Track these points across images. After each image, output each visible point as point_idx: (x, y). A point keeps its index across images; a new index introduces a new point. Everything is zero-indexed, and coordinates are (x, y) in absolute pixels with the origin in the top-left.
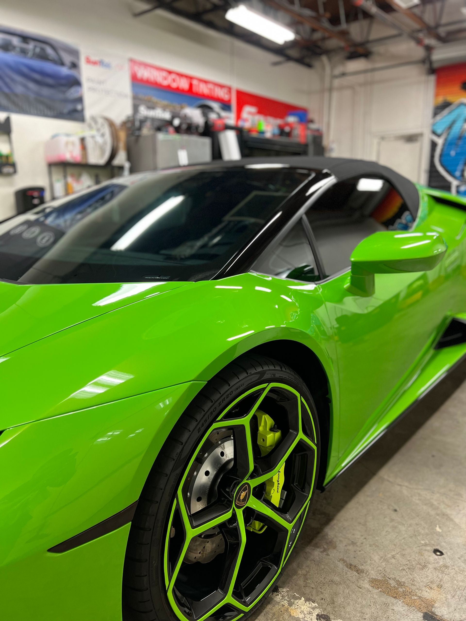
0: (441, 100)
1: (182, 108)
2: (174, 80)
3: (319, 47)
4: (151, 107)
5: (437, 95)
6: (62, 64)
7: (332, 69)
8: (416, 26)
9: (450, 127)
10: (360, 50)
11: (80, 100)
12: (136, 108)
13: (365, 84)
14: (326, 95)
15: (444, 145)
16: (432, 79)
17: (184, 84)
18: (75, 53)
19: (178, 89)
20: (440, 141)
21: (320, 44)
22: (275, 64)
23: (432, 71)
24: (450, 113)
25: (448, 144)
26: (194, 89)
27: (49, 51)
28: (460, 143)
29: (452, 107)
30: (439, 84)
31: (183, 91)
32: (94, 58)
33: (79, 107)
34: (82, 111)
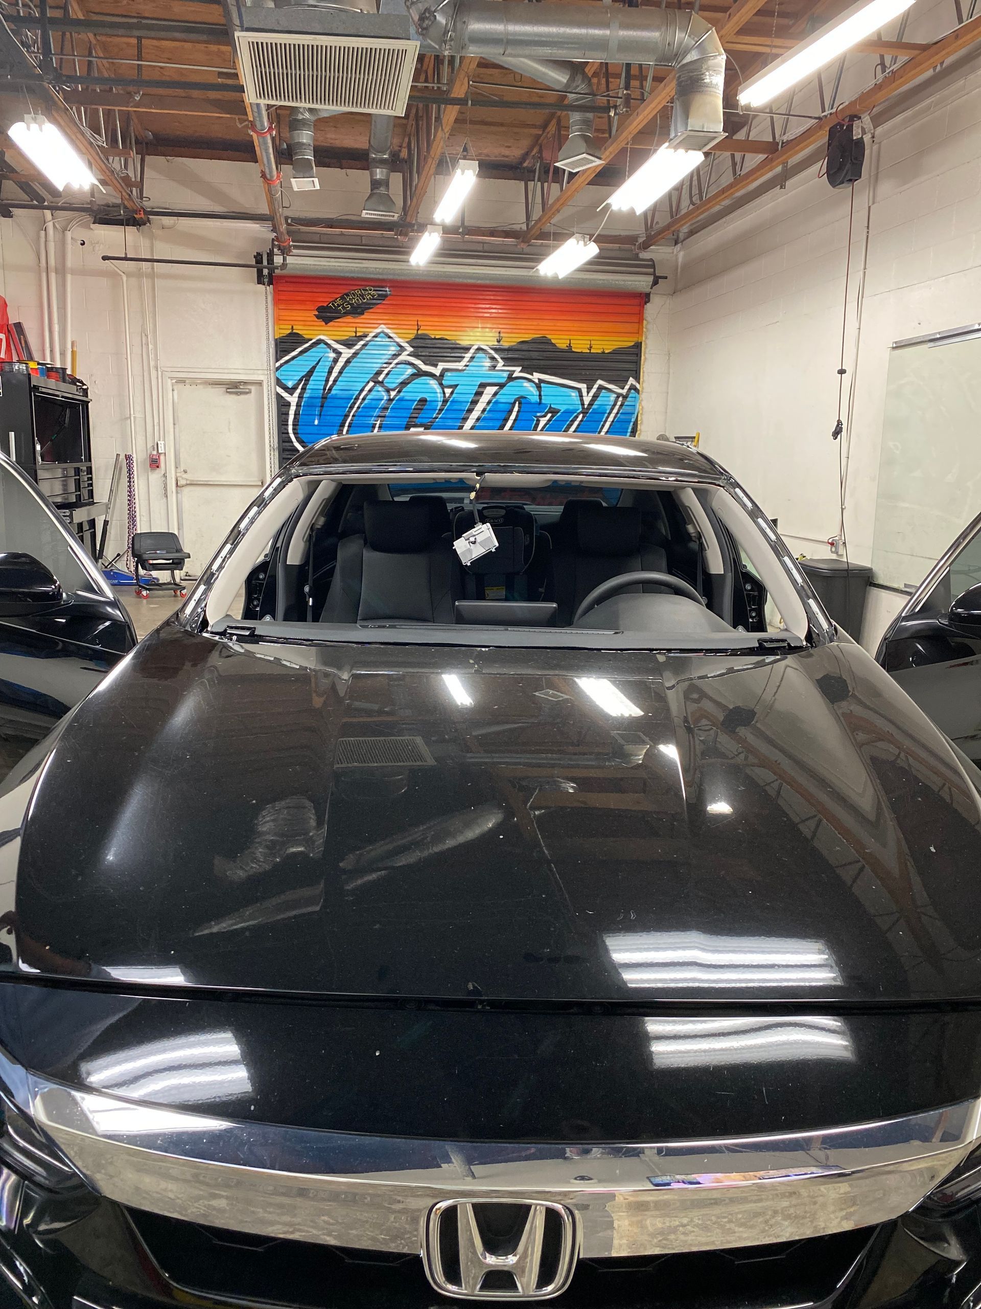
0: (284, 329)
9: (307, 378)
15: (299, 406)
16: (269, 291)
20: (293, 400)
25: (305, 406)
30: (280, 303)
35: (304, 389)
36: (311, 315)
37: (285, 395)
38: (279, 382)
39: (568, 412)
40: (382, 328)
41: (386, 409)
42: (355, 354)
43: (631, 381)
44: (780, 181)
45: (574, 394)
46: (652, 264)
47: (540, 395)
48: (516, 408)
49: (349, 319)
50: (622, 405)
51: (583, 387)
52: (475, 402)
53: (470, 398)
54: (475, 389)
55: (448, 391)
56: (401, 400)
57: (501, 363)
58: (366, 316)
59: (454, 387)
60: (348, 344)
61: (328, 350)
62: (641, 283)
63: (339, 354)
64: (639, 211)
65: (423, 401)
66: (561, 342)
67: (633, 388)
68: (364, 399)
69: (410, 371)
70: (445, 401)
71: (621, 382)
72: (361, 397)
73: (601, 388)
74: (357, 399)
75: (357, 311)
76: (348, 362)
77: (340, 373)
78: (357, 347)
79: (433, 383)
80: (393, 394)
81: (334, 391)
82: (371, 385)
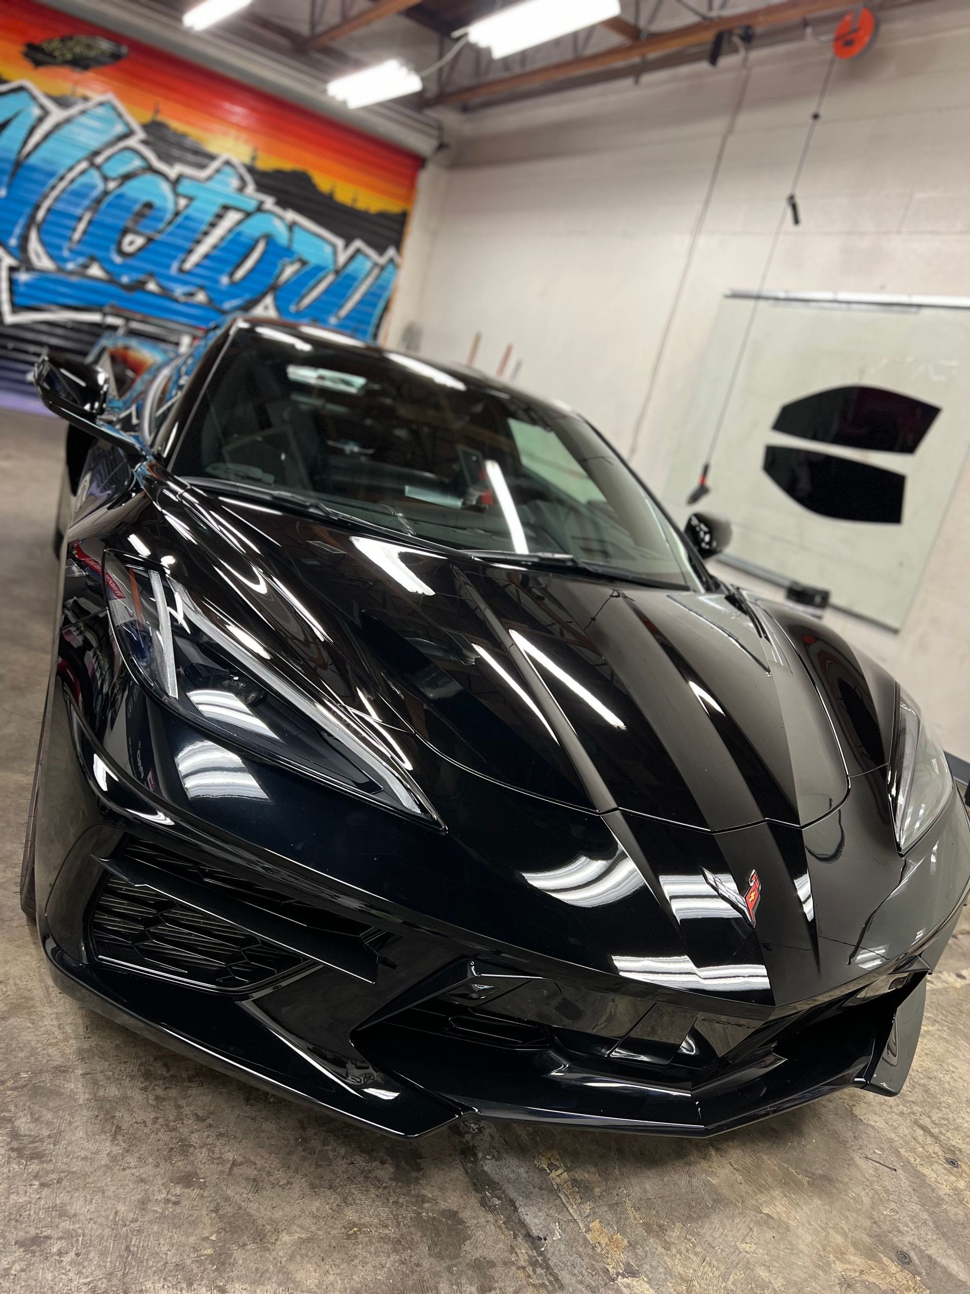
29: (4, 88)
36: (17, 49)
39: (319, 269)
40: (110, 97)
41: (98, 201)
42: (68, 121)
43: (391, 252)
44: (635, 72)
45: (328, 249)
46: (440, 128)
47: (291, 240)
48: (261, 247)
49: (65, 71)
50: (378, 277)
51: (340, 243)
52: (213, 225)
53: (209, 218)
54: (216, 209)
55: (183, 202)
56: (121, 196)
57: (251, 188)
58: (90, 74)
59: (191, 199)
60: (62, 102)
61: (32, 102)
62: (421, 144)
63: (47, 112)
64: (498, 53)
65: (149, 206)
66: (323, 182)
67: (391, 260)
68: (72, 181)
69: (136, 163)
70: (177, 214)
71: (381, 250)
72: (70, 176)
73: (358, 251)
74: (62, 178)
75: (80, 63)
76: (57, 126)
77: (46, 137)
78: (73, 111)
79: (165, 188)
80: (112, 185)
81: (33, 160)
82: (84, 165)
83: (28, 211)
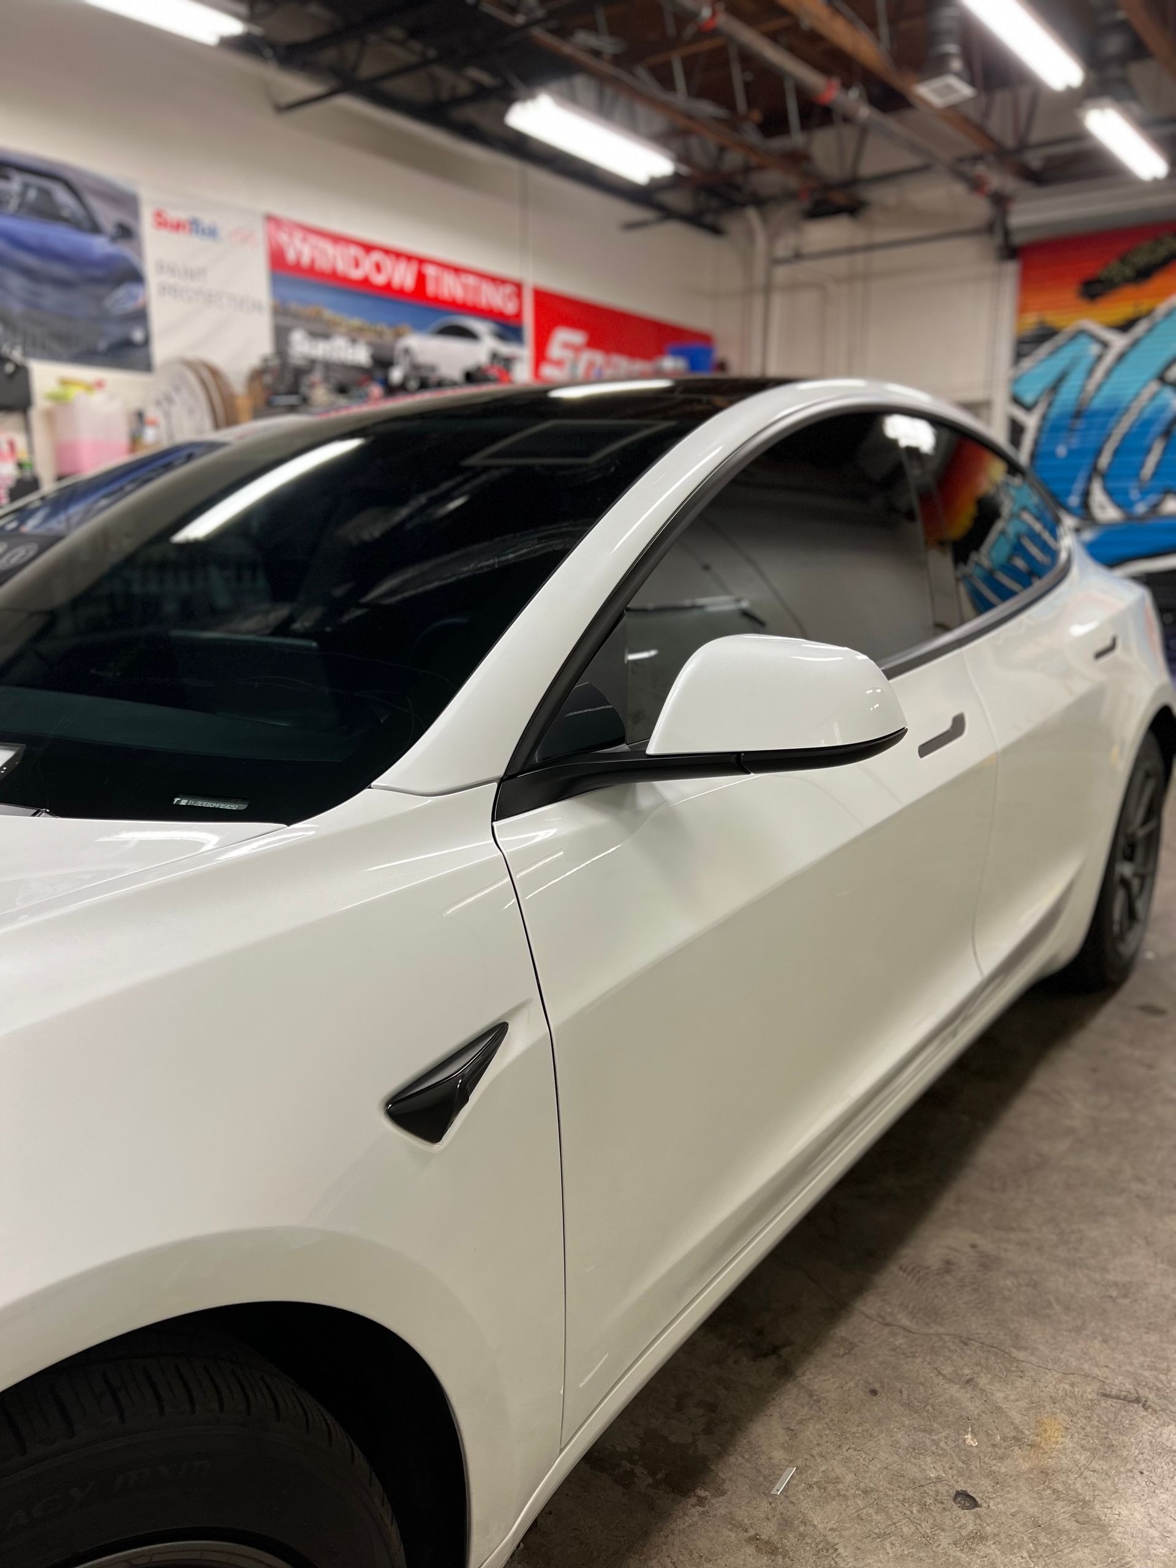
0: (1031, 320)
1: (398, 335)
2: (378, 268)
3: (738, 188)
4: (321, 334)
5: (1022, 309)
6: (95, 229)
7: (772, 239)
8: (971, 147)
9: (1055, 388)
10: (839, 198)
11: (141, 316)
12: (281, 336)
13: (850, 278)
14: (758, 303)
15: (1040, 430)
16: (1012, 268)
17: (403, 276)
18: (127, 201)
19: (388, 287)
20: (1031, 422)
21: (739, 179)
22: (631, 226)
23: (1010, 252)
24: (1053, 353)
25: (1050, 429)
26: (431, 289)
27: (62, 196)
28: (1080, 424)
29: (1059, 339)
30: (1028, 283)
31: (401, 292)
32: (174, 215)
33: (138, 335)
34: (147, 342)
35: (1050, 405)
37: (1020, 415)
38: (1016, 400)
41: (1172, 422)
42: (1135, 344)
49: (1129, 291)
60: (1125, 327)
61: (1090, 342)
63: (1105, 345)
68: (1141, 410)
72: (1137, 405)
74: (1127, 411)
76: (1121, 357)
77: (1109, 373)
78: (1138, 331)
81: (1097, 403)
82: (1154, 386)
83: (1087, 461)
